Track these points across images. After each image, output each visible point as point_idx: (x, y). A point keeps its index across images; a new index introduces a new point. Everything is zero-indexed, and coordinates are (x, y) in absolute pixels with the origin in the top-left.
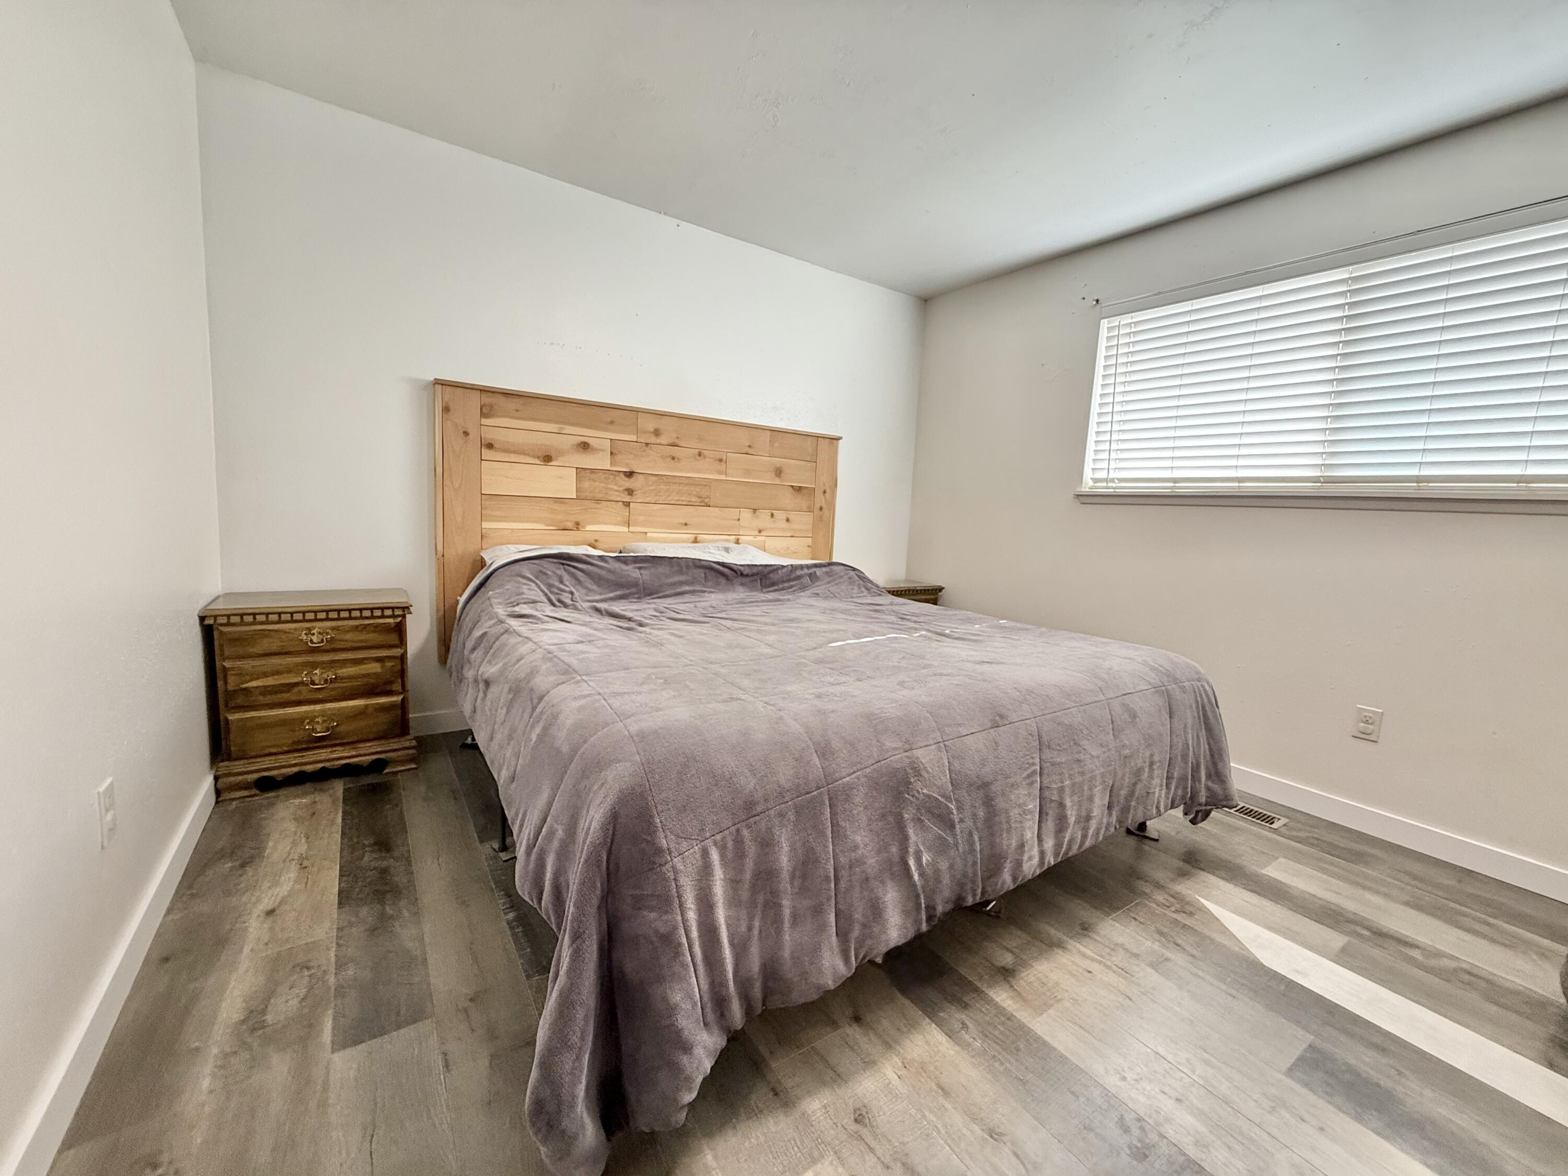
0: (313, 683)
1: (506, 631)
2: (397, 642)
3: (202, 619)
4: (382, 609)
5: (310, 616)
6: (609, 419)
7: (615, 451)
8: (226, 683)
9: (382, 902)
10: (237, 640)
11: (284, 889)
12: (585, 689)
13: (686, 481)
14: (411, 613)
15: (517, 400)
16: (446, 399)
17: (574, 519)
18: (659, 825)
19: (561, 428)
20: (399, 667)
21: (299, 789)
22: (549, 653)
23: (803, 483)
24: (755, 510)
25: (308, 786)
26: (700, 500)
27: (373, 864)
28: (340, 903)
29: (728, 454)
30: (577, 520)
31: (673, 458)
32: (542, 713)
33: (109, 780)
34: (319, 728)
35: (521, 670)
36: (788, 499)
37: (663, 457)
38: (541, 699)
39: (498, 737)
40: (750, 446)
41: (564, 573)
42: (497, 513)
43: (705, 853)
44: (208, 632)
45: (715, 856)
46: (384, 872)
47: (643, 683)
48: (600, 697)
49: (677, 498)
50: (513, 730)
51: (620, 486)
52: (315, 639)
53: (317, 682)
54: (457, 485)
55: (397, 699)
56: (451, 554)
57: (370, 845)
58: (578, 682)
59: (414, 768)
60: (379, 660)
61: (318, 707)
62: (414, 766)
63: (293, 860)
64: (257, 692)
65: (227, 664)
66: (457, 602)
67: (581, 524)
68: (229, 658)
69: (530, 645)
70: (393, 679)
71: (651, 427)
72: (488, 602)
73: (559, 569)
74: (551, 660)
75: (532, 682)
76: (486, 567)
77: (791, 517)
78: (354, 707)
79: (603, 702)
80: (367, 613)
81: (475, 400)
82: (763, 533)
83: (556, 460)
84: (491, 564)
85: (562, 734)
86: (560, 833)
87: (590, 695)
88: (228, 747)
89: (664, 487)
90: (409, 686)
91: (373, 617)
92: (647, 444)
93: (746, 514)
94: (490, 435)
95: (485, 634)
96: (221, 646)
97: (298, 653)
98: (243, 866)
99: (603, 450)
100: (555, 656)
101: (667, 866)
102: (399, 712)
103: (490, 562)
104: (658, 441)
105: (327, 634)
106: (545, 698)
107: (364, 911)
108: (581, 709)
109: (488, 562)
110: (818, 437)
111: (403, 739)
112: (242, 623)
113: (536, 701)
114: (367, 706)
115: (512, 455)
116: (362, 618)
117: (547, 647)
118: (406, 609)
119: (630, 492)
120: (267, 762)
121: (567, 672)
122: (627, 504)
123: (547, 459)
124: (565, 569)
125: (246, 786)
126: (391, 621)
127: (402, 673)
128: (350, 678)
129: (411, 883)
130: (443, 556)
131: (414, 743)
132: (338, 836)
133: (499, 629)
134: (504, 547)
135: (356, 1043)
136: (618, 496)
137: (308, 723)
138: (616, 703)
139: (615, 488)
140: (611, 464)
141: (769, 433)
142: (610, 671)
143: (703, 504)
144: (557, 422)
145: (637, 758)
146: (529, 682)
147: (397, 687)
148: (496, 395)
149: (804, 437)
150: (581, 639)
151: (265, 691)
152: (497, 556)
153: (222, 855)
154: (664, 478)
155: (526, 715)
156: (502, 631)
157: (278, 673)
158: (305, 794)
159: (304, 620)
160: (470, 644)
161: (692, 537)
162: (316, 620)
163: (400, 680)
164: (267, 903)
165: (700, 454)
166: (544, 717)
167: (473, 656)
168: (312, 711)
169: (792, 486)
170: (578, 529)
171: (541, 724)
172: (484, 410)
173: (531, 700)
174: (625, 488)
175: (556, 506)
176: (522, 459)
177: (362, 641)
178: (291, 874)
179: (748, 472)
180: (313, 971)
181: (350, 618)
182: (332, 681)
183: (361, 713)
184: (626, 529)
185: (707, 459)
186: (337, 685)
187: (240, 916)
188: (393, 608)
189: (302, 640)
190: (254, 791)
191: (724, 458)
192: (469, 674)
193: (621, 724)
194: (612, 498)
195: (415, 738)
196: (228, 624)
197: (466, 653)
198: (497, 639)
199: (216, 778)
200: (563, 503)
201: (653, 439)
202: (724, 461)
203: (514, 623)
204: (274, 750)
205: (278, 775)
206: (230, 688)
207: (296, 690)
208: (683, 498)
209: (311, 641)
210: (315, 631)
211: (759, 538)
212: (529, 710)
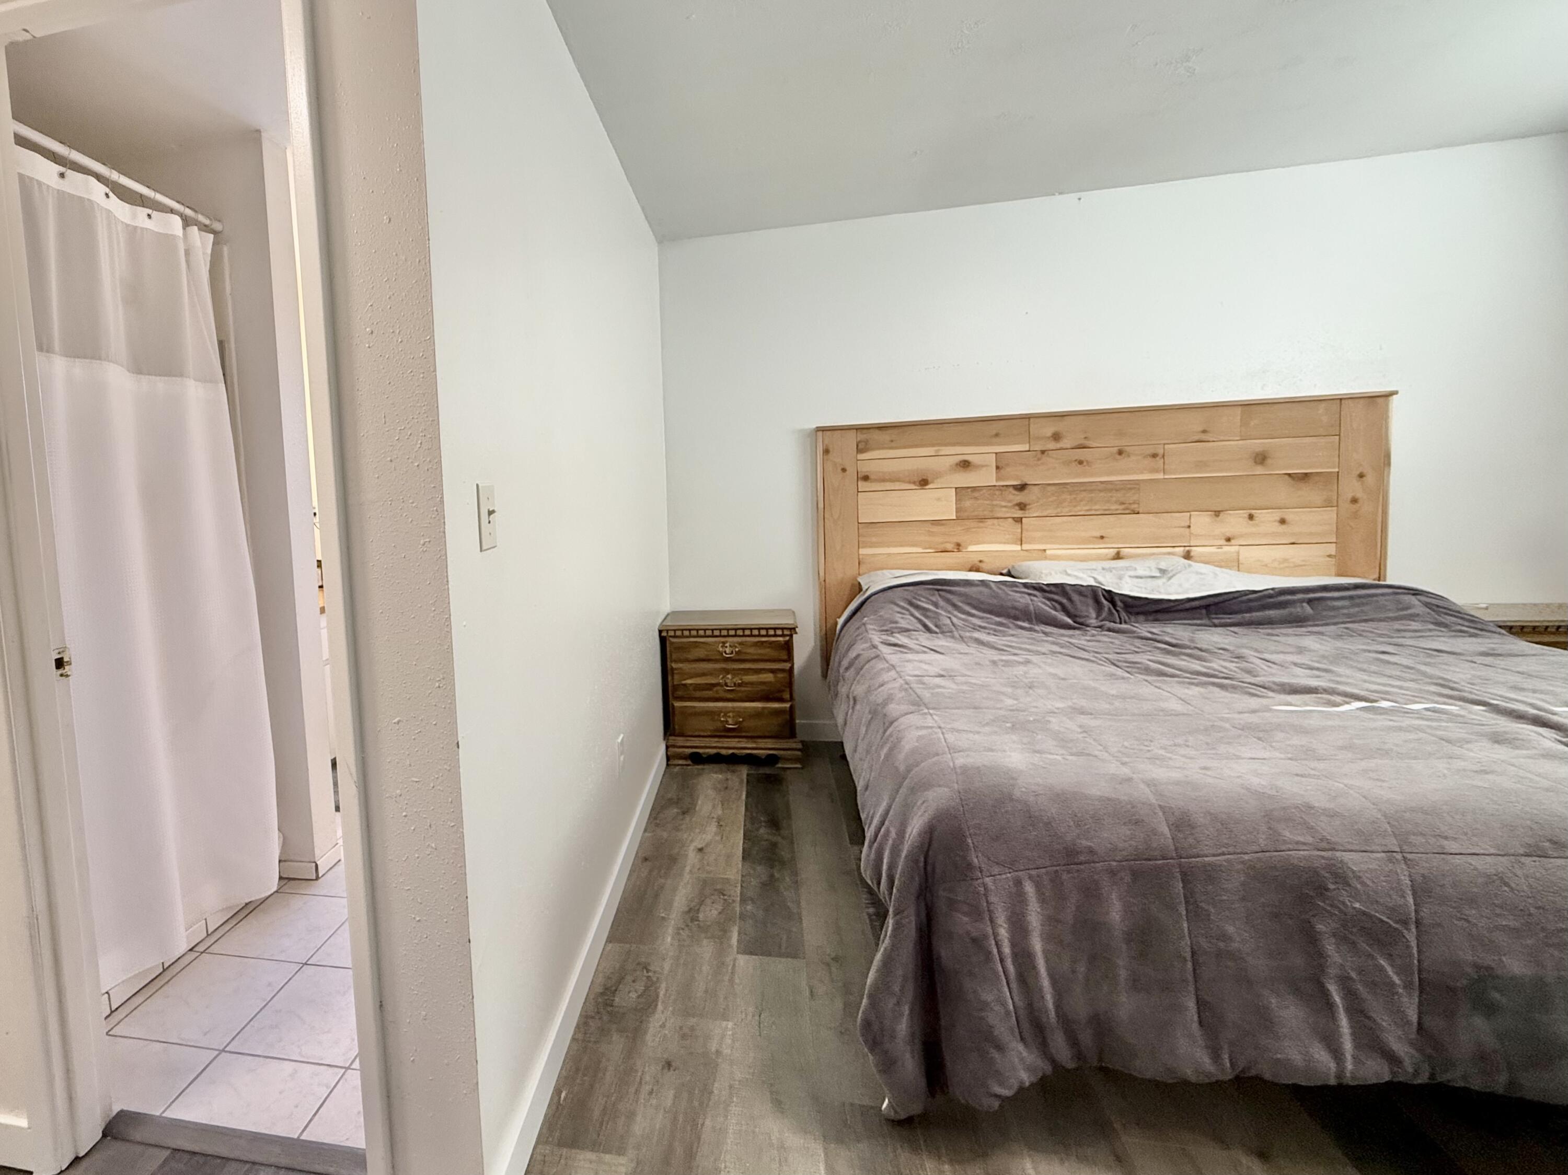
0: (726, 685)
1: (877, 656)
2: (785, 657)
3: (660, 632)
4: (775, 629)
5: (724, 633)
6: (994, 432)
7: (1000, 465)
8: (673, 679)
9: (772, 867)
10: (681, 648)
11: (708, 837)
12: (929, 722)
13: (1101, 486)
14: (796, 633)
15: (890, 431)
16: (826, 442)
17: (955, 540)
18: (971, 845)
19: (938, 450)
20: (787, 680)
21: (716, 767)
22: (907, 683)
23: (1310, 467)
24: (1217, 513)
25: (724, 766)
26: (1123, 507)
27: (766, 837)
28: (743, 858)
29: (1166, 446)
30: (958, 541)
31: (1081, 462)
32: (891, 735)
33: (622, 736)
34: (730, 721)
35: (878, 696)
36: (1283, 493)
37: (1067, 463)
38: (891, 723)
39: (860, 749)
40: (1204, 432)
41: (939, 599)
42: (874, 539)
43: (1018, 883)
44: (663, 640)
45: (1029, 889)
46: (774, 845)
47: (987, 724)
48: (939, 730)
49: (1087, 508)
50: (870, 745)
51: (1010, 501)
52: (728, 650)
53: (729, 684)
54: (836, 517)
55: (787, 705)
56: (832, 579)
57: (765, 822)
58: (926, 714)
59: (799, 768)
60: (773, 671)
61: (730, 704)
62: (799, 766)
63: (713, 818)
64: (691, 688)
65: (674, 665)
66: (836, 624)
67: (963, 544)
68: (675, 661)
69: (893, 674)
70: (783, 688)
71: (1049, 431)
72: (863, 627)
73: (933, 595)
74: (906, 690)
75: (887, 708)
76: (862, 593)
77: (1290, 515)
78: (754, 708)
79: (941, 736)
80: (763, 632)
81: (852, 438)
82: (1233, 542)
83: (932, 482)
84: (867, 590)
85: (901, 756)
86: (893, 834)
87: (931, 727)
88: (674, 728)
89: (1069, 497)
90: (795, 695)
91: (767, 636)
92: (1043, 452)
93: (1201, 521)
94: (865, 468)
95: (858, 656)
96: (671, 652)
97: (716, 661)
98: (684, 813)
99: (986, 466)
100: (911, 688)
101: (979, 881)
102: (788, 717)
103: (866, 587)
104: (1059, 445)
105: (736, 647)
106: (896, 724)
107: (759, 868)
108: (920, 738)
109: (864, 587)
110: (1340, 400)
111: (791, 740)
112: (683, 636)
113: (887, 724)
114: (763, 708)
115: (888, 484)
116: (759, 636)
117: (907, 678)
118: (793, 630)
119: (1022, 506)
120: (696, 742)
121: (918, 703)
122: (1019, 520)
123: (924, 483)
124: (940, 595)
125: (685, 757)
126: (781, 639)
127: (790, 684)
128: (752, 684)
129: (793, 859)
130: (825, 581)
131: (800, 746)
132: (743, 809)
133: (872, 653)
134: (879, 572)
135: (751, 953)
136: (1008, 512)
137: (723, 717)
138: (951, 737)
139: (1003, 504)
140: (998, 479)
141: (1239, 410)
142: (958, 708)
143: (1127, 512)
144: (933, 445)
145: (956, 786)
146: (883, 708)
147: (787, 696)
148: (871, 430)
149: (1312, 404)
150: (942, 673)
151: (698, 687)
152: (874, 582)
153: (671, 802)
154: (1068, 487)
155: (879, 737)
156: (873, 655)
157: (703, 675)
158: (721, 772)
159: (720, 636)
160: (845, 663)
161: (1112, 552)
162: (728, 636)
163: (788, 690)
164: (698, 844)
165: (1120, 453)
166: (892, 739)
167: (848, 674)
168: (726, 707)
169: (1289, 475)
170: (959, 551)
171: (888, 745)
172: (860, 446)
173: (884, 723)
174: (1015, 502)
175: (935, 529)
176: (897, 486)
177: (760, 654)
178: (713, 828)
179: (1201, 465)
180: (726, 897)
181: (751, 636)
182: (740, 685)
183: (758, 714)
184: (1018, 548)
185: (1133, 458)
186: (743, 689)
187: (683, 846)
188: (783, 629)
189: (719, 651)
190: (689, 762)
191: (1161, 452)
192: (843, 690)
193: (949, 756)
194: (999, 515)
195: (802, 742)
196: (675, 637)
197: (841, 671)
198: (869, 661)
199: (667, 747)
200: (943, 525)
201: (1052, 445)
202: (1161, 456)
203: (885, 650)
204: (702, 734)
205: (704, 753)
206: (675, 683)
207: (715, 689)
208: (1097, 507)
209: (725, 652)
210: (727, 645)
211: (1226, 549)
212: (881, 731)
